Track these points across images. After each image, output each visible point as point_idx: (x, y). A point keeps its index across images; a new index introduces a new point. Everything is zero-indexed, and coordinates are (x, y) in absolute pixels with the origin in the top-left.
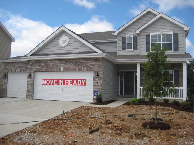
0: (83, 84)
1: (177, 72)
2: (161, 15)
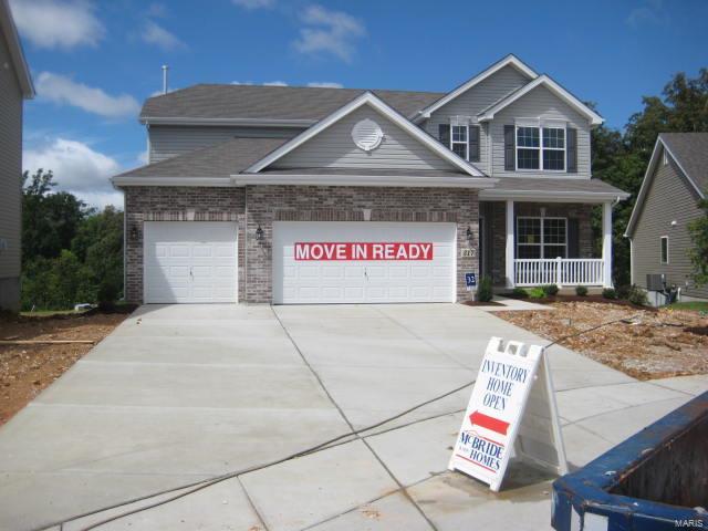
0: (425, 257)
1: (574, 223)
2: (544, 79)
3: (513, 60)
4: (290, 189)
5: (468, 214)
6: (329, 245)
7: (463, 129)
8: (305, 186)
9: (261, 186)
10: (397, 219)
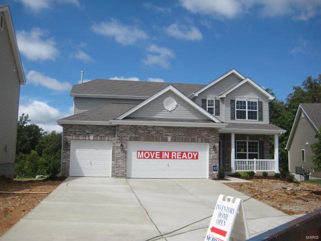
0: (195, 158)
1: (262, 143)
2: (248, 80)
3: (234, 71)
4: (136, 127)
5: (214, 139)
6: (152, 152)
7: (212, 101)
8: (142, 126)
9: (123, 125)
10: (182, 141)
